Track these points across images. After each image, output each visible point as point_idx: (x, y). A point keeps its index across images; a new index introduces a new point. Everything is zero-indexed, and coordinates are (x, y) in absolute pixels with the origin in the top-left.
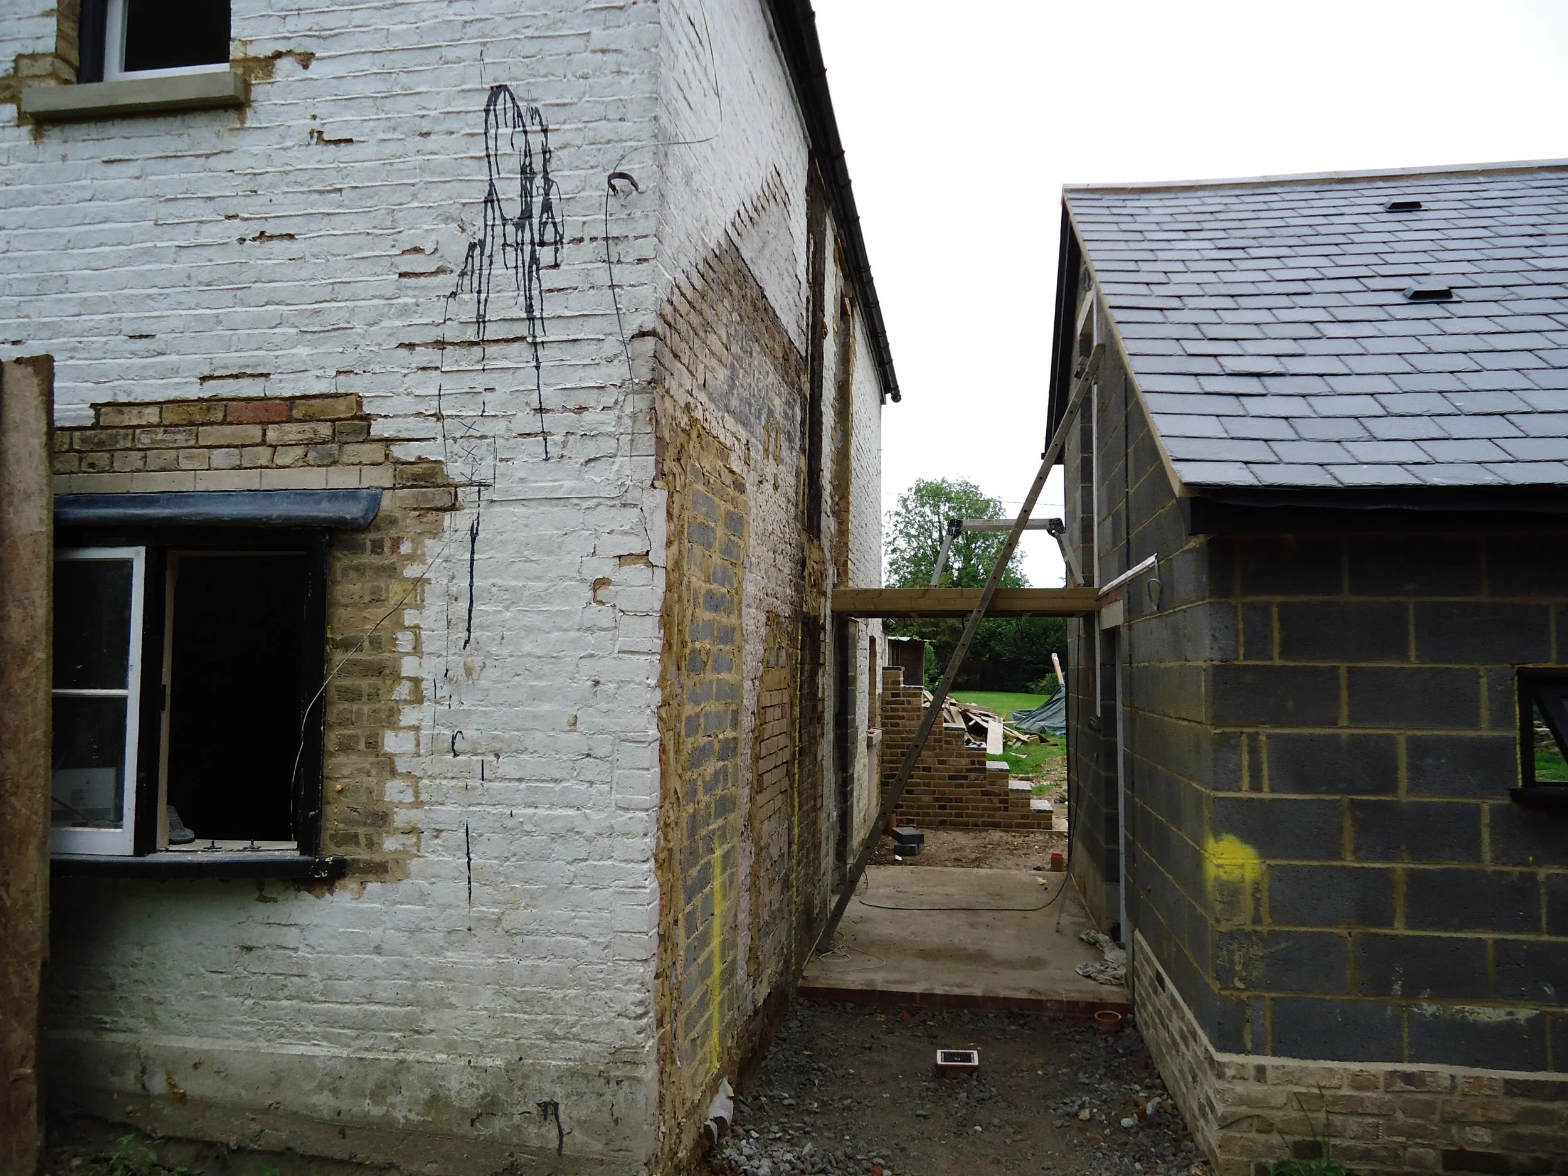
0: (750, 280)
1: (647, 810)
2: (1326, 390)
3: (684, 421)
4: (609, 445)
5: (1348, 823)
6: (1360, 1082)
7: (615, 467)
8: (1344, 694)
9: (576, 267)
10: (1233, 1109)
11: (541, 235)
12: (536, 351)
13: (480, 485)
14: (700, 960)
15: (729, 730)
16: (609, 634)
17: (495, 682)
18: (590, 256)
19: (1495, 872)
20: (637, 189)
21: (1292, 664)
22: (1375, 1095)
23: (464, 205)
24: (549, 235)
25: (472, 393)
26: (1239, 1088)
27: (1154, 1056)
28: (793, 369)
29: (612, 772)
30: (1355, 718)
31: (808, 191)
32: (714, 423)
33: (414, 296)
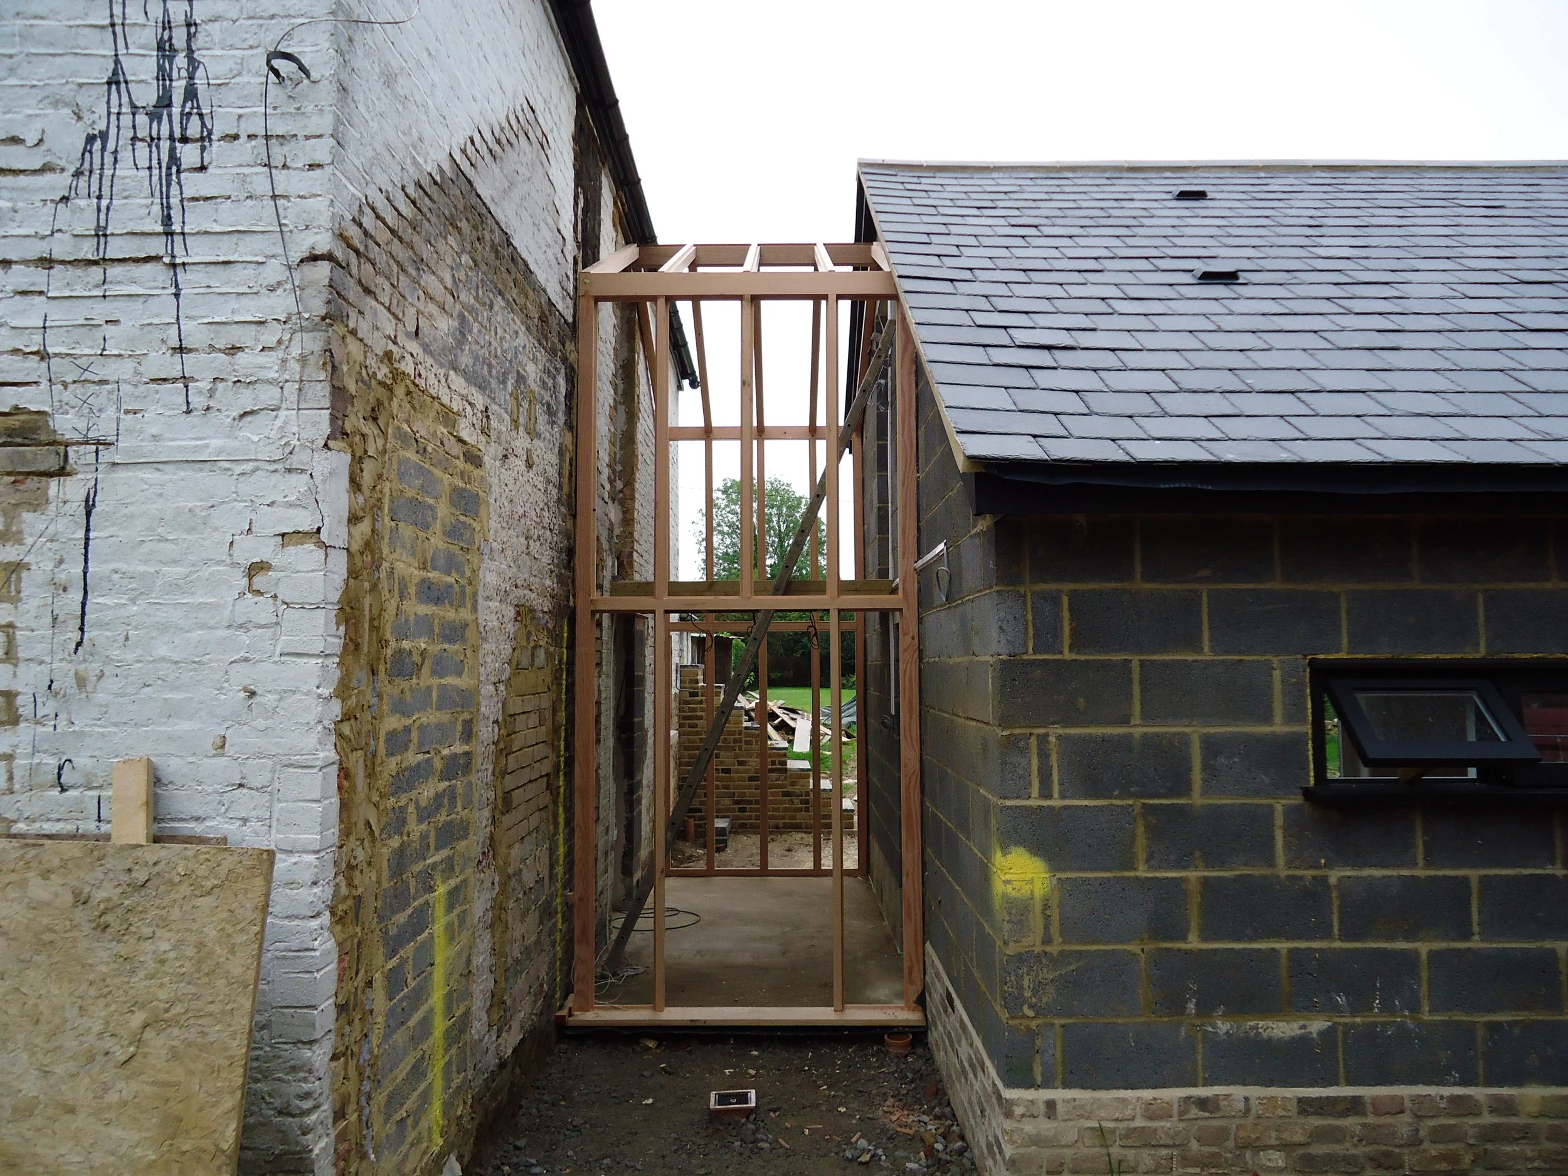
0: (490, 221)
1: (317, 852)
2: (1118, 365)
3: (383, 372)
4: (269, 396)
5: (1140, 829)
6: (1153, 1112)
7: (279, 423)
8: (1136, 690)
9: (227, 170)
10: (1021, 1151)
11: (184, 129)
12: (175, 274)
13: (98, 443)
14: (412, 1023)
15: (458, 743)
16: (269, 633)
17: (117, 695)
18: (248, 158)
19: (1288, 877)
20: (308, 76)
21: (1083, 658)
22: (1169, 1125)
23: (81, 85)
24: (194, 129)
25: (89, 325)
26: (1029, 1127)
27: (945, 1080)
28: (554, 333)
29: (271, 806)
30: (1147, 716)
31: (576, 139)
32: (432, 380)
33: (10, 200)
